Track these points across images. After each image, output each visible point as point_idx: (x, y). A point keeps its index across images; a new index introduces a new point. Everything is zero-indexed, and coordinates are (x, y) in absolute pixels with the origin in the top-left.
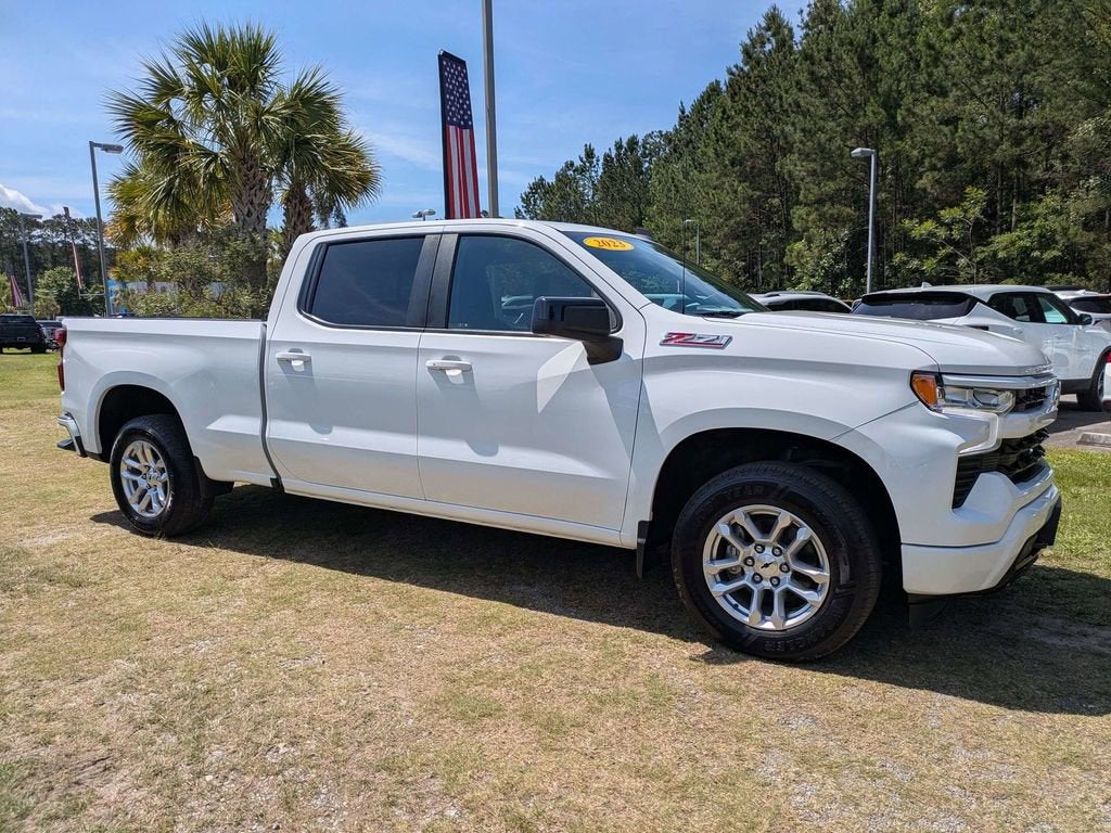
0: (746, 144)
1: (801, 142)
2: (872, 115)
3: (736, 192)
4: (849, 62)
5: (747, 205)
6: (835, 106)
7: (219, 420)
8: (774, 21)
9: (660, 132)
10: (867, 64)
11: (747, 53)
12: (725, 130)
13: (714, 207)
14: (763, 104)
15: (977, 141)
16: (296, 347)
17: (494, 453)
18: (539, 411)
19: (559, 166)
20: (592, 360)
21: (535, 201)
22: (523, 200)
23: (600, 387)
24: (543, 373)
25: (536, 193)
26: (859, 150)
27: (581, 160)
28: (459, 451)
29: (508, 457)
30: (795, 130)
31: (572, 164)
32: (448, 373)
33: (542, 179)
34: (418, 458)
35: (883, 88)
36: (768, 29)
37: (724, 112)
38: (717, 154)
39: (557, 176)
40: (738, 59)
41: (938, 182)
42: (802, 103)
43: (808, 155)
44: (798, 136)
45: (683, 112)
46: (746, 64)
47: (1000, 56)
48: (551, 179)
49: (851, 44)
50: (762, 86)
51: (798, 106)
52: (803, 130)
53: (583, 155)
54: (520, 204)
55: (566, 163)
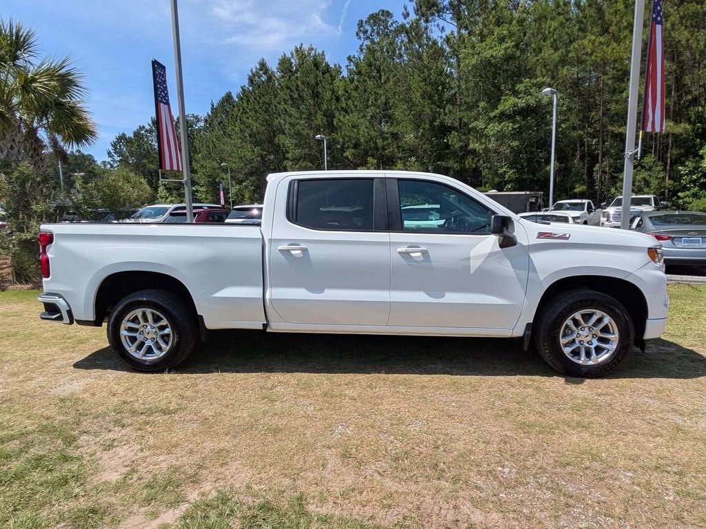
0: (257, 127)
1: (289, 129)
2: (320, 119)
3: (253, 151)
4: (307, 93)
5: (259, 158)
6: (302, 113)
7: (223, 290)
8: (263, 65)
9: (193, 115)
10: (316, 95)
11: (251, 81)
12: (244, 119)
13: (241, 158)
14: (264, 108)
15: (369, 137)
16: (294, 243)
17: (443, 296)
18: (472, 272)
19: (136, 128)
20: (502, 246)
21: (120, 146)
22: (113, 146)
23: (506, 259)
24: (473, 253)
25: (121, 142)
26: (319, 136)
27: (149, 125)
28: (420, 297)
29: (451, 298)
30: (286, 123)
31: (144, 127)
32: (412, 255)
33: (124, 134)
34: (390, 303)
35: (325, 107)
36: (261, 70)
37: (244, 109)
38: (241, 130)
39: (135, 133)
40: (246, 83)
41: (353, 154)
42: (288, 110)
43: (293, 136)
44: (288, 126)
45: (213, 106)
46: (250, 86)
47: (376, 100)
48: (130, 135)
49: (308, 84)
50: (263, 98)
51: (286, 111)
52: (290, 123)
53: (150, 123)
54: (111, 149)
55: (140, 126)
